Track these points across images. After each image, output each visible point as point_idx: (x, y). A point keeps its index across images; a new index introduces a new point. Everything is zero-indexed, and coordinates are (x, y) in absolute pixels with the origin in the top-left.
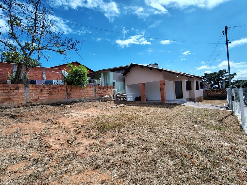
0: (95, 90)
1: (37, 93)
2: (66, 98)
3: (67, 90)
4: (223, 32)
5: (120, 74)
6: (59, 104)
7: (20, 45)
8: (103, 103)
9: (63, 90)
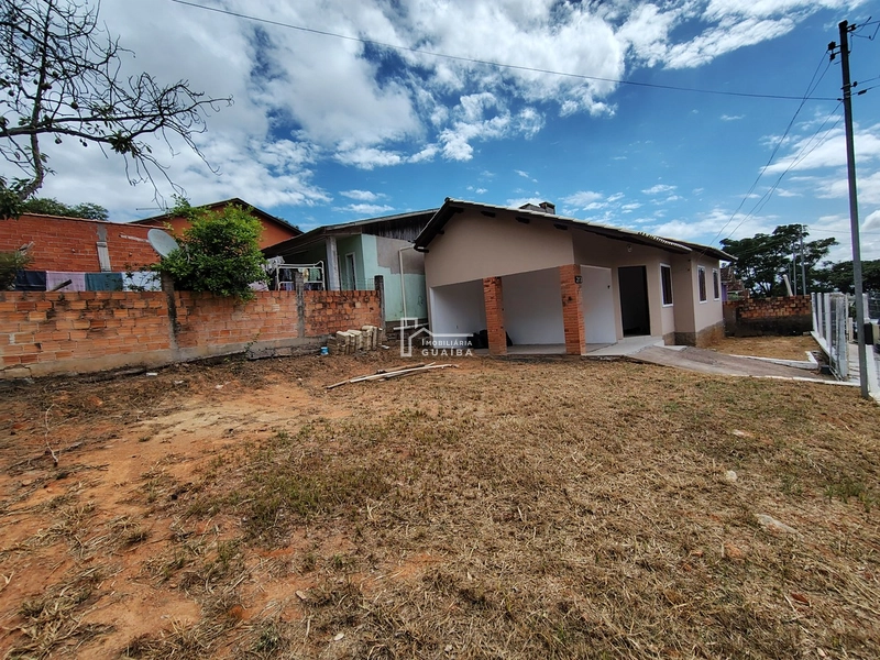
0: (301, 308)
1: (31, 329)
2: (172, 345)
3: (173, 314)
4: (832, 46)
5: (404, 245)
6: (138, 374)
8: (333, 360)
9: (155, 311)
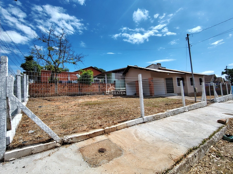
0: (99, 86)
1: (62, 88)
2: (79, 92)
5: (121, 74)
6: (74, 96)
9: (77, 86)
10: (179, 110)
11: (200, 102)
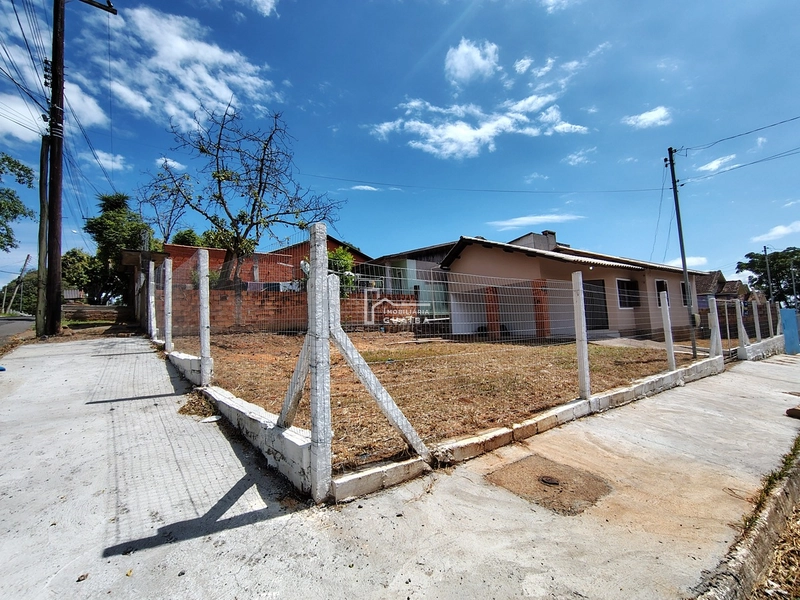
1: (255, 309)
4: (666, 160)
5: (434, 266)
6: (294, 332)
7: (230, 217)
8: (388, 334)
10: (663, 379)
11: (708, 357)
